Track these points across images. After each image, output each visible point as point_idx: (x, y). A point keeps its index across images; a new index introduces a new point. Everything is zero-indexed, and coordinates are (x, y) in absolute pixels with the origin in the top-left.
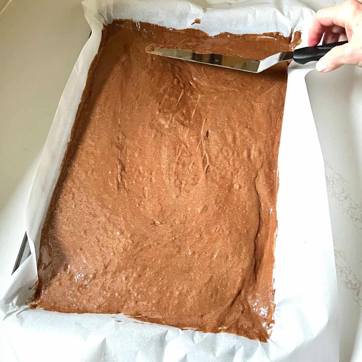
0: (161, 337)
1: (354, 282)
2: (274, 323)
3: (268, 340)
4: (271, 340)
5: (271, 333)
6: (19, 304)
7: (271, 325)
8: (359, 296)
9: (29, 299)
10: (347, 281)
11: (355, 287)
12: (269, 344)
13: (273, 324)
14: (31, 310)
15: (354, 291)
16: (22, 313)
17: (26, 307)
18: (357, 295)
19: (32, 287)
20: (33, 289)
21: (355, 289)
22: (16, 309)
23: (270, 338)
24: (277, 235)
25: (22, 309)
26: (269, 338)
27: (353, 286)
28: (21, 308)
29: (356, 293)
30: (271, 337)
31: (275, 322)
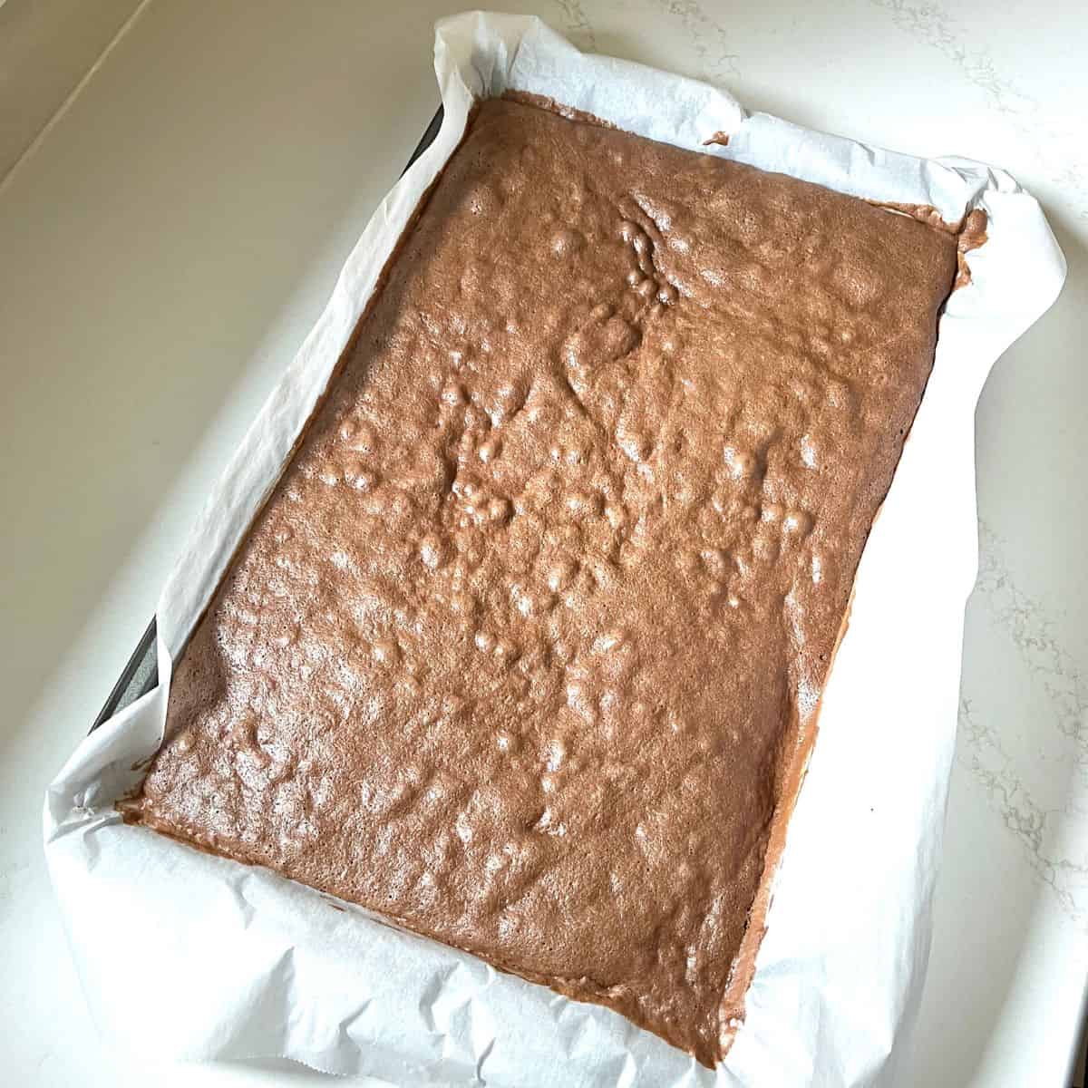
0: (436, 973)
1: (1025, 813)
2: (743, 1020)
3: (718, 1065)
4: (724, 1066)
5: (730, 1046)
6: (98, 804)
7: (733, 1022)
8: (1039, 852)
9: (126, 794)
10: (1006, 810)
11: (1028, 828)
12: (716, 1075)
13: (739, 1022)
14: (124, 825)
15: (1024, 836)
16: (101, 830)
17: (115, 814)
18: (1036, 850)
19: (140, 763)
20: (142, 768)
21: (1028, 833)
22: (86, 817)
23: (725, 1061)
24: (807, 772)
25: (103, 820)
26: (721, 1060)
27: (1022, 824)
28: (100, 816)
29: (1031, 844)
30: (727, 1060)
31: (747, 1019)
